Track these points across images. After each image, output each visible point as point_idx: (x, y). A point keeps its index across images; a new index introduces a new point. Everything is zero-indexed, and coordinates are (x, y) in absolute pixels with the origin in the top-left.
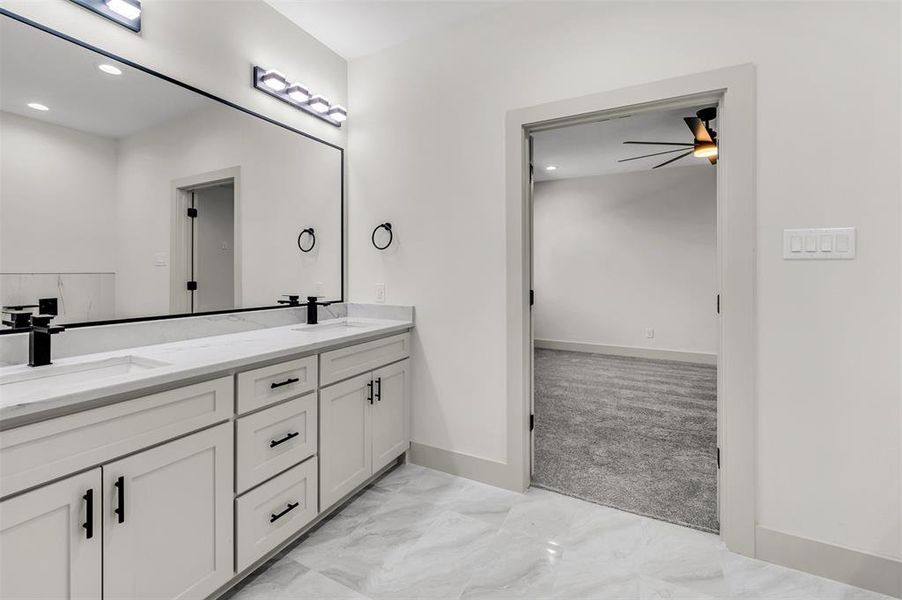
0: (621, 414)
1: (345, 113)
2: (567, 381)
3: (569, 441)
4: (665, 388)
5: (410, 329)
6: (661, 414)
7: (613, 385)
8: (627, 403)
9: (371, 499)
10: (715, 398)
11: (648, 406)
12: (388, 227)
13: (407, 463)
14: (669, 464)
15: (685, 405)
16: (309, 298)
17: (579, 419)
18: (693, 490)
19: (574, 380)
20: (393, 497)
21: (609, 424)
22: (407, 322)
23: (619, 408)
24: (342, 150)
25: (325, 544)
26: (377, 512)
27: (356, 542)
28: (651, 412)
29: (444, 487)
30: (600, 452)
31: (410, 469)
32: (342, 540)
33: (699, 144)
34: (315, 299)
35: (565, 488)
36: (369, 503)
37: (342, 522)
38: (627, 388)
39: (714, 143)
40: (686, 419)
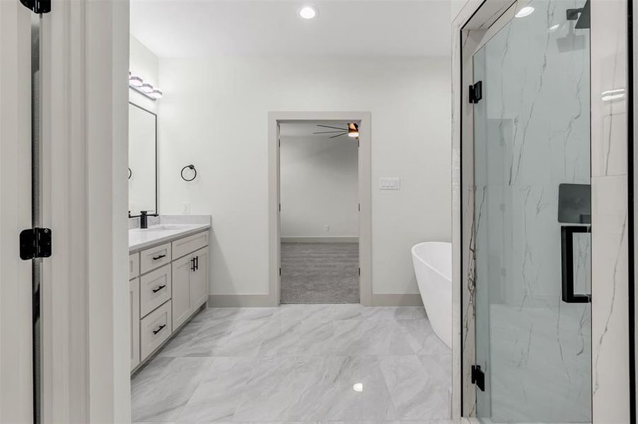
0: (317, 269)
1: (161, 93)
2: (287, 258)
3: (294, 284)
4: (336, 255)
5: (208, 229)
6: (335, 266)
7: (311, 257)
8: (319, 264)
9: (193, 326)
10: (358, 256)
11: (328, 264)
12: (192, 167)
13: (207, 308)
14: (340, 285)
15: (345, 261)
16: (141, 212)
17: (297, 274)
18: (350, 291)
19: (291, 257)
20: (207, 322)
21: (312, 274)
22: (208, 225)
23: (316, 267)
24: (156, 116)
25: (178, 348)
26: (200, 330)
27: (196, 343)
28: (330, 266)
29: (234, 314)
30: (310, 286)
31: (209, 311)
32: (187, 344)
33: (351, 130)
34: (146, 212)
35: (297, 301)
36: (195, 327)
37: (183, 337)
38: (318, 257)
39: (357, 130)
40: (346, 267)
